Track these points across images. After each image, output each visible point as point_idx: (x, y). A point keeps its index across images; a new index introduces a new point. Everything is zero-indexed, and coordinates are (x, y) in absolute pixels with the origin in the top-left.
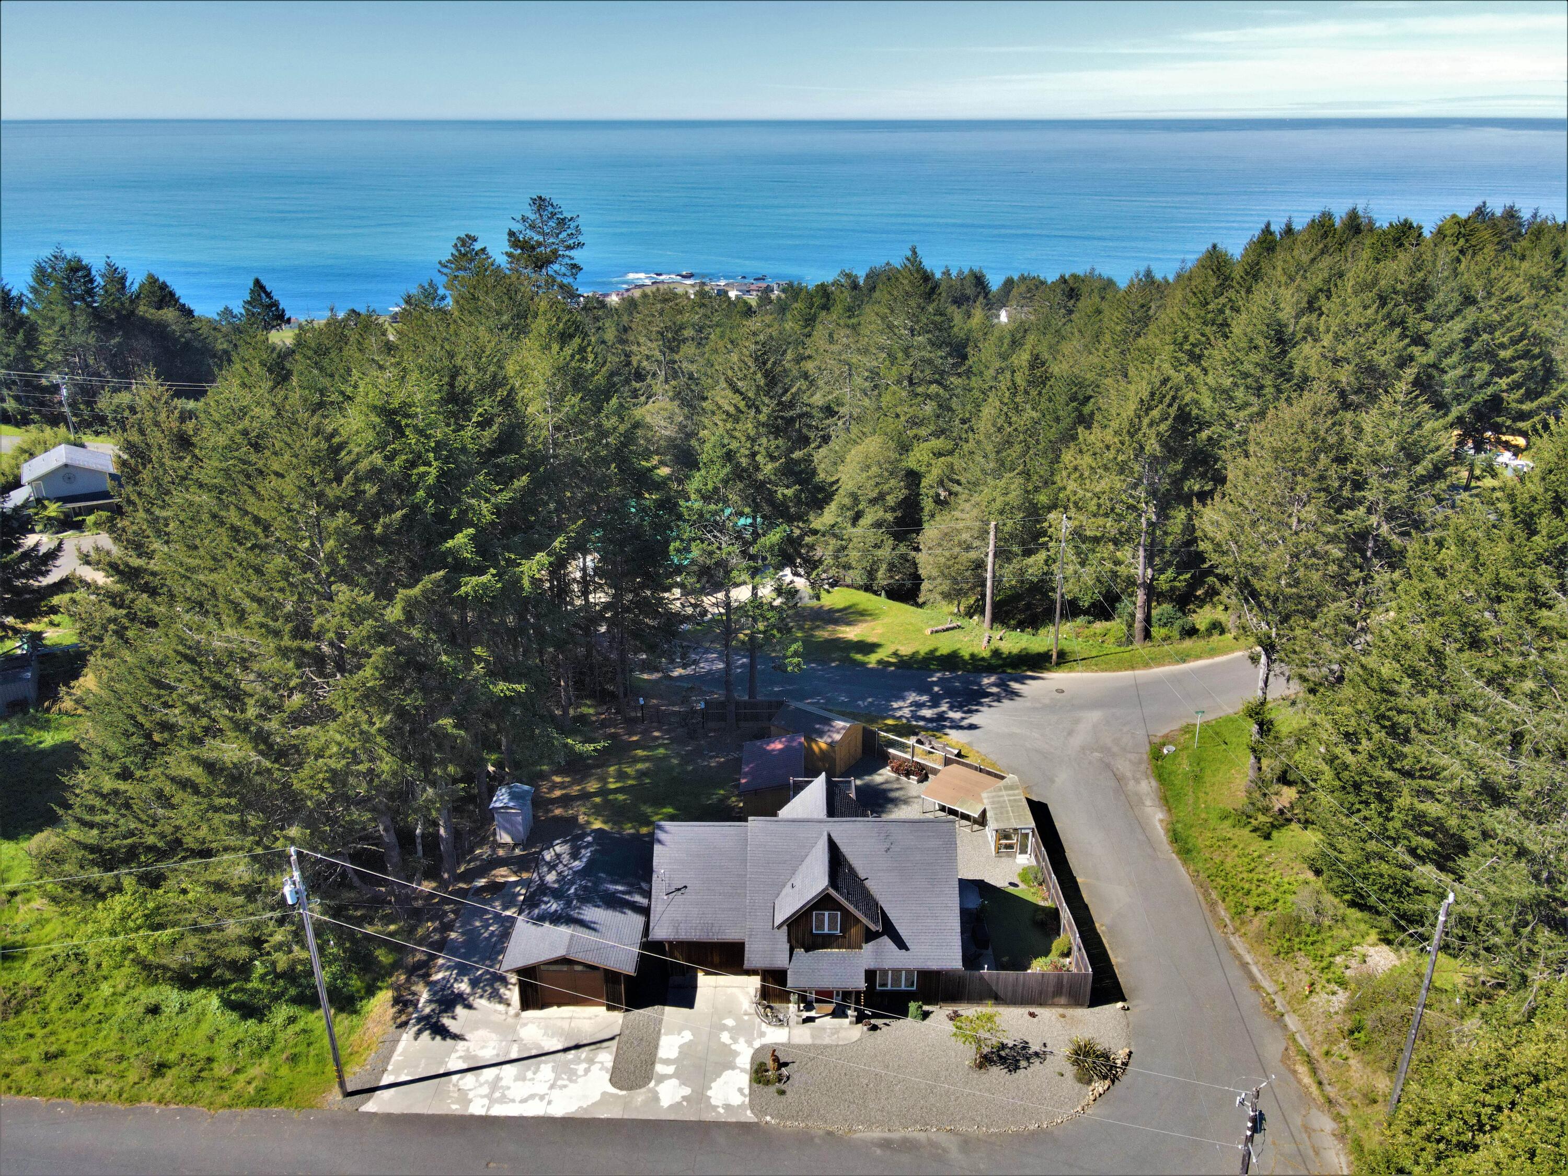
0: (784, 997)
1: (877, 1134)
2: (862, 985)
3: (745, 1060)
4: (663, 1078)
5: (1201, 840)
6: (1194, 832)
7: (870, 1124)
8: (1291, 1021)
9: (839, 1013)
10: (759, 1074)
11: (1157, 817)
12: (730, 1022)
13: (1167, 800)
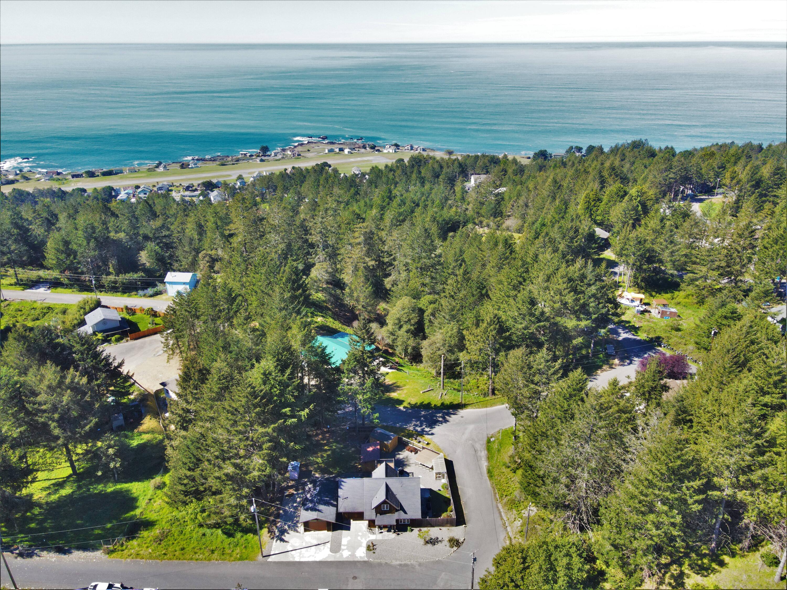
0: (375, 526)
1: (398, 562)
2: (395, 523)
3: (364, 545)
4: (343, 550)
5: (496, 473)
6: (494, 470)
7: (396, 560)
8: (509, 529)
9: (389, 531)
10: (369, 548)
11: (485, 464)
12: (360, 534)
13: (489, 458)
